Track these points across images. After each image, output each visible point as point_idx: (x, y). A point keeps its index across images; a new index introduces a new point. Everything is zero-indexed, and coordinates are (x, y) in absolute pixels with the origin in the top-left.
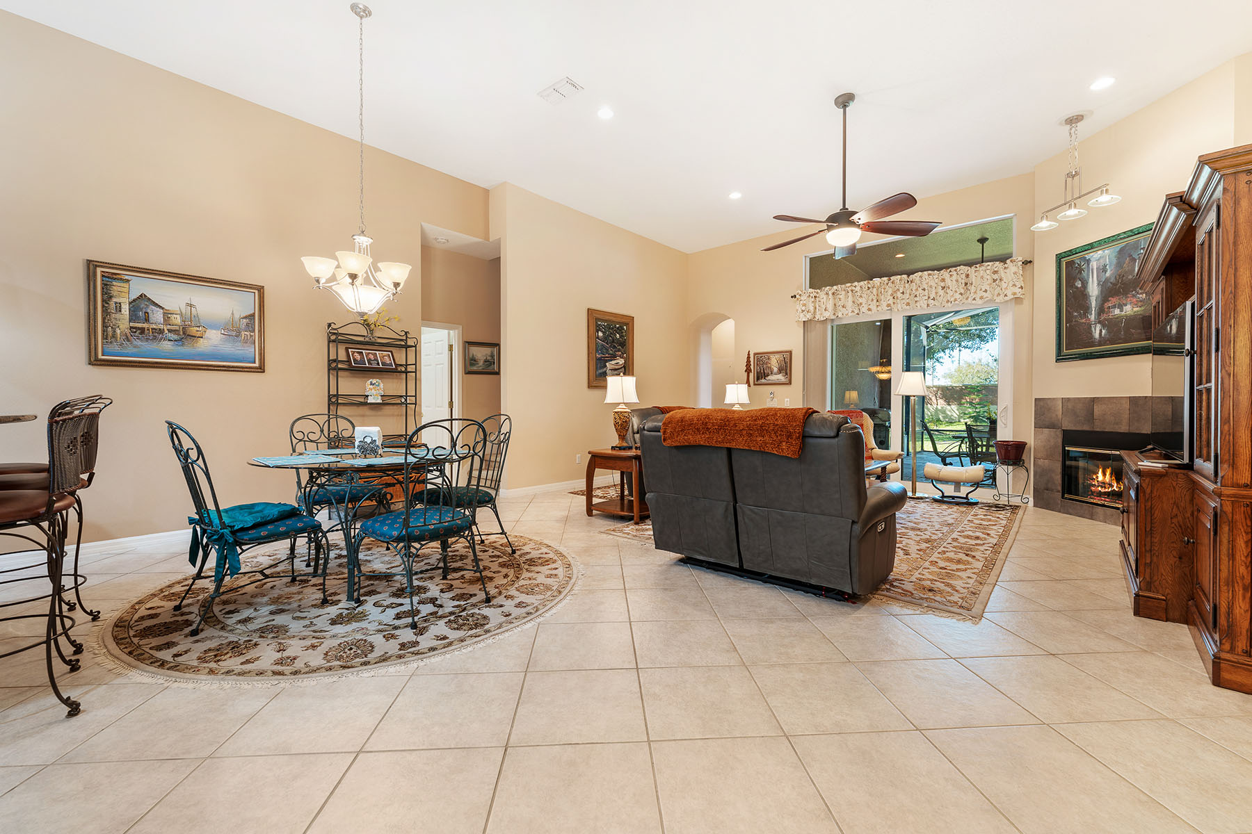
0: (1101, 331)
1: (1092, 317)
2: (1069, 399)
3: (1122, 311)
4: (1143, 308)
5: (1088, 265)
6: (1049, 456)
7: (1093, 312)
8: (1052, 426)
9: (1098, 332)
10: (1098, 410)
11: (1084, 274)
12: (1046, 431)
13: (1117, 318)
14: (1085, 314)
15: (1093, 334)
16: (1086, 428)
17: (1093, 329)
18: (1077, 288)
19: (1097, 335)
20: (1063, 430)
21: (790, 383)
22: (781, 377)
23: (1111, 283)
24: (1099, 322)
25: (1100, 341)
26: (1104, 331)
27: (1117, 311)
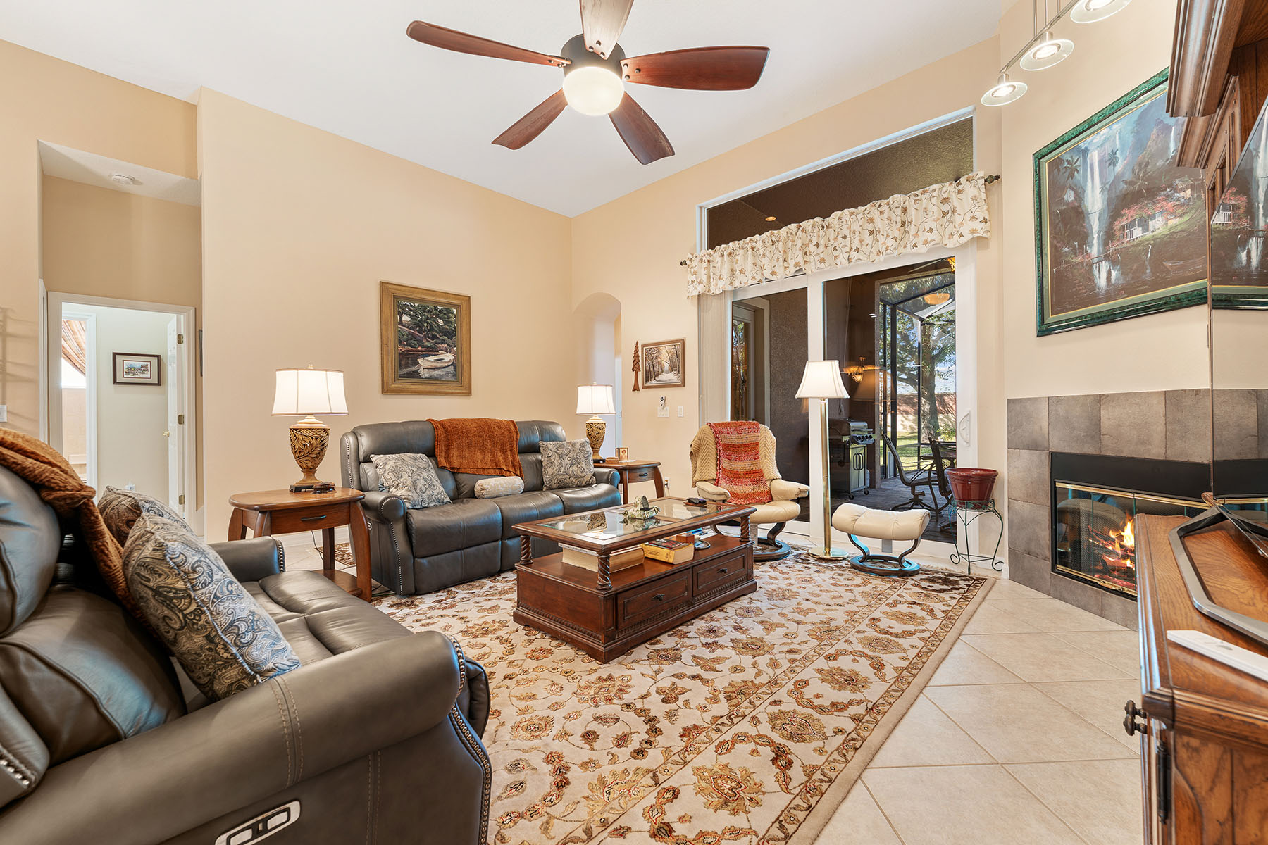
0: (1109, 273)
1: (1094, 250)
2: (1058, 399)
3: (1146, 230)
4: (1186, 218)
5: (1085, 158)
6: (1031, 498)
7: (1095, 241)
8: (1034, 446)
9: (1104, 275)
10: (1108, 417)
11: (1078, 176)
12: (1025, 453)
13: (1138, 245)
14: (1081, 247)
15: (1097, 280)
16: (1088, 449)
17: (1096, 272)
18: (1068, 203)
19: (1102, 282)
20: (1052, 453)
21: (683, 384)
22: (671, 377)
23: (1125, 182)
24: (1107, 258)
25: (1108, 292)
26: (1114, 273)
27: (1137, 233)
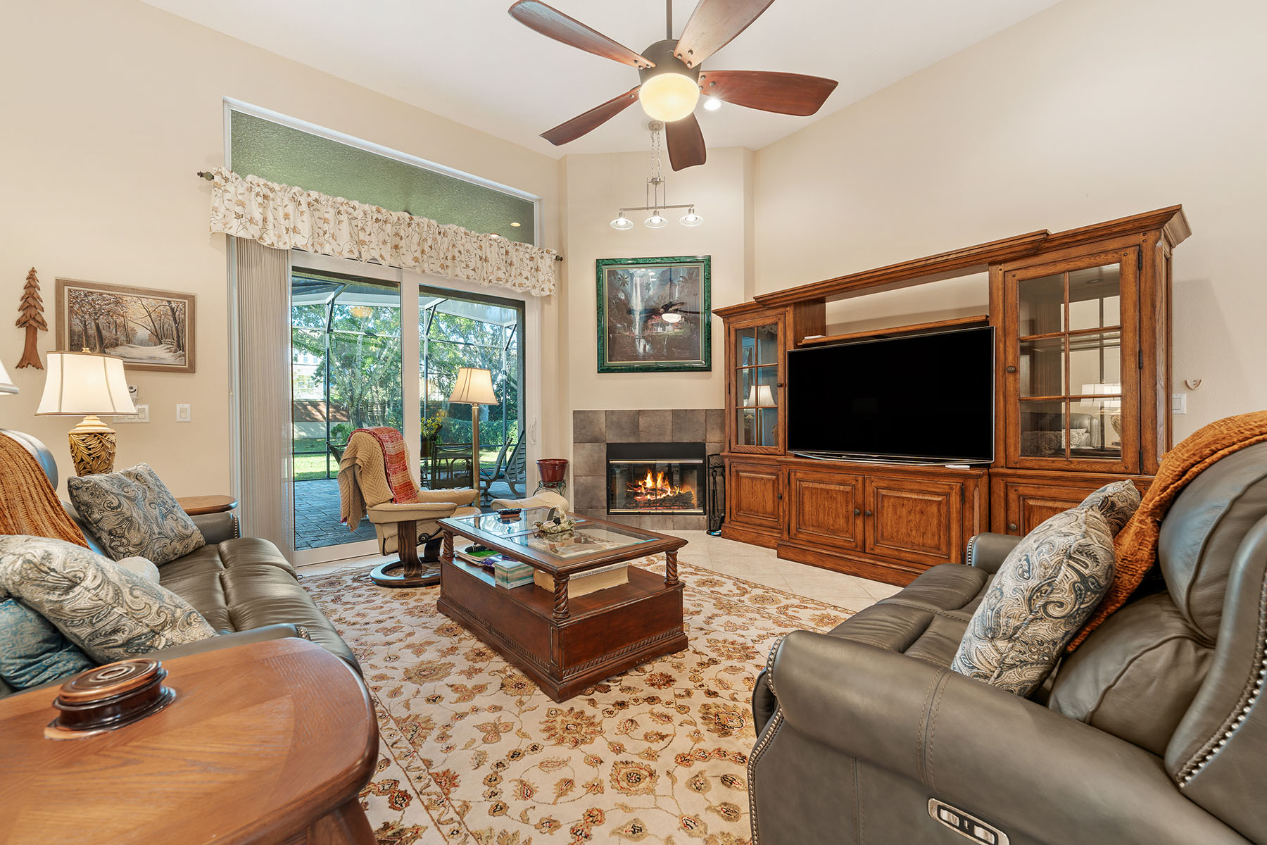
0: (645, 346)
1: (637, 331)
2: (613, 412)
3: (664, 330)
4: (682, 331)
5: (632, 279)
6: (592, 472)
7: (637, 326)
8: (594, 440)
9: (642, 347)
10: (643, 422)
11: (628, 287)
12: (588, 445)
13: (660, 336)
14: (629, 327)
15: (638, 348)
16: (632, 440)
17: (637, 344)
18: (620, 300)
19: (641, 350)
20: (607, 444)
21: (191, 369)
22: (162, 353)
23: (654, 302)
24: (644, 337)
25: (644, 356)
26: (647, 347)
27: (660, 330)
